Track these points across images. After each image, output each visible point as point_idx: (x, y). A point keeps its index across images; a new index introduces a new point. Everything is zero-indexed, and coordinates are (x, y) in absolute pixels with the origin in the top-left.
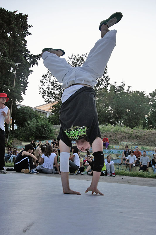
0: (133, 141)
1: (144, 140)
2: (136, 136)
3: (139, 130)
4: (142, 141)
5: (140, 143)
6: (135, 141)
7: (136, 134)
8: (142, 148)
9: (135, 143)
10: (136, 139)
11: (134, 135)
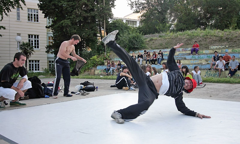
0: (223, 44)
1: (235, 42)
2: (226, 38)
3: (230, 31)
4: (233, 43)
5: (230, 46)
6: (226, 44)
7: (227, 36)
8: (233, 51)
9: (225, 46)
10: (227, 42)
11: (224, 38)
